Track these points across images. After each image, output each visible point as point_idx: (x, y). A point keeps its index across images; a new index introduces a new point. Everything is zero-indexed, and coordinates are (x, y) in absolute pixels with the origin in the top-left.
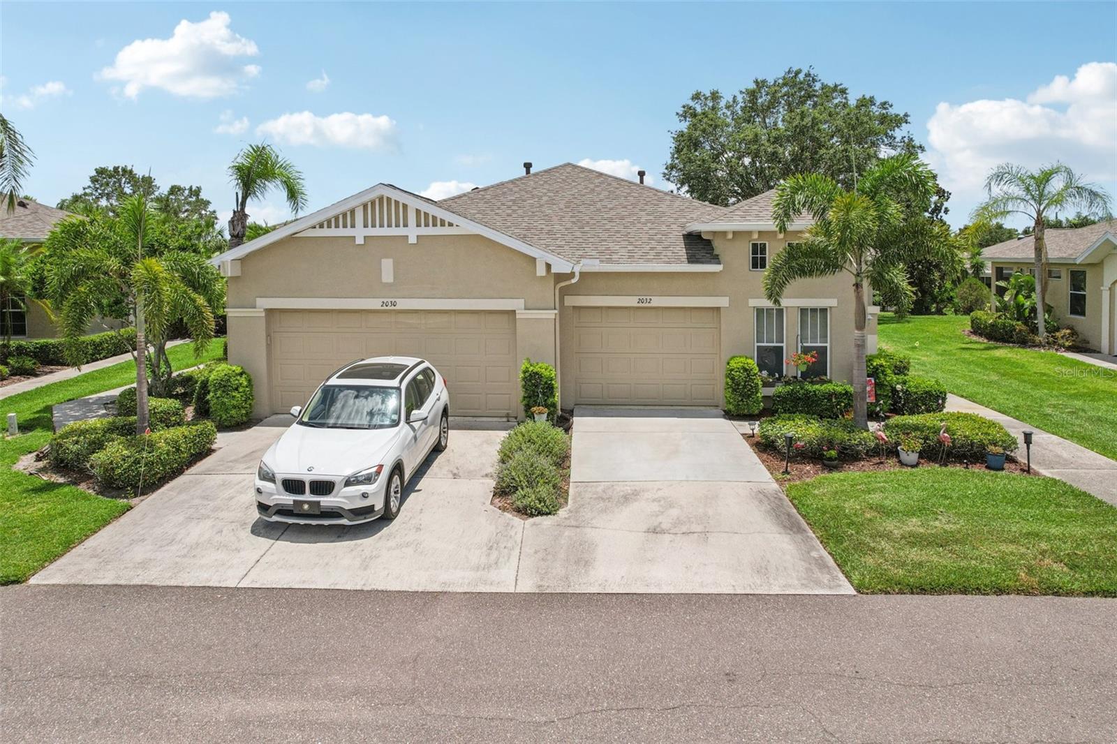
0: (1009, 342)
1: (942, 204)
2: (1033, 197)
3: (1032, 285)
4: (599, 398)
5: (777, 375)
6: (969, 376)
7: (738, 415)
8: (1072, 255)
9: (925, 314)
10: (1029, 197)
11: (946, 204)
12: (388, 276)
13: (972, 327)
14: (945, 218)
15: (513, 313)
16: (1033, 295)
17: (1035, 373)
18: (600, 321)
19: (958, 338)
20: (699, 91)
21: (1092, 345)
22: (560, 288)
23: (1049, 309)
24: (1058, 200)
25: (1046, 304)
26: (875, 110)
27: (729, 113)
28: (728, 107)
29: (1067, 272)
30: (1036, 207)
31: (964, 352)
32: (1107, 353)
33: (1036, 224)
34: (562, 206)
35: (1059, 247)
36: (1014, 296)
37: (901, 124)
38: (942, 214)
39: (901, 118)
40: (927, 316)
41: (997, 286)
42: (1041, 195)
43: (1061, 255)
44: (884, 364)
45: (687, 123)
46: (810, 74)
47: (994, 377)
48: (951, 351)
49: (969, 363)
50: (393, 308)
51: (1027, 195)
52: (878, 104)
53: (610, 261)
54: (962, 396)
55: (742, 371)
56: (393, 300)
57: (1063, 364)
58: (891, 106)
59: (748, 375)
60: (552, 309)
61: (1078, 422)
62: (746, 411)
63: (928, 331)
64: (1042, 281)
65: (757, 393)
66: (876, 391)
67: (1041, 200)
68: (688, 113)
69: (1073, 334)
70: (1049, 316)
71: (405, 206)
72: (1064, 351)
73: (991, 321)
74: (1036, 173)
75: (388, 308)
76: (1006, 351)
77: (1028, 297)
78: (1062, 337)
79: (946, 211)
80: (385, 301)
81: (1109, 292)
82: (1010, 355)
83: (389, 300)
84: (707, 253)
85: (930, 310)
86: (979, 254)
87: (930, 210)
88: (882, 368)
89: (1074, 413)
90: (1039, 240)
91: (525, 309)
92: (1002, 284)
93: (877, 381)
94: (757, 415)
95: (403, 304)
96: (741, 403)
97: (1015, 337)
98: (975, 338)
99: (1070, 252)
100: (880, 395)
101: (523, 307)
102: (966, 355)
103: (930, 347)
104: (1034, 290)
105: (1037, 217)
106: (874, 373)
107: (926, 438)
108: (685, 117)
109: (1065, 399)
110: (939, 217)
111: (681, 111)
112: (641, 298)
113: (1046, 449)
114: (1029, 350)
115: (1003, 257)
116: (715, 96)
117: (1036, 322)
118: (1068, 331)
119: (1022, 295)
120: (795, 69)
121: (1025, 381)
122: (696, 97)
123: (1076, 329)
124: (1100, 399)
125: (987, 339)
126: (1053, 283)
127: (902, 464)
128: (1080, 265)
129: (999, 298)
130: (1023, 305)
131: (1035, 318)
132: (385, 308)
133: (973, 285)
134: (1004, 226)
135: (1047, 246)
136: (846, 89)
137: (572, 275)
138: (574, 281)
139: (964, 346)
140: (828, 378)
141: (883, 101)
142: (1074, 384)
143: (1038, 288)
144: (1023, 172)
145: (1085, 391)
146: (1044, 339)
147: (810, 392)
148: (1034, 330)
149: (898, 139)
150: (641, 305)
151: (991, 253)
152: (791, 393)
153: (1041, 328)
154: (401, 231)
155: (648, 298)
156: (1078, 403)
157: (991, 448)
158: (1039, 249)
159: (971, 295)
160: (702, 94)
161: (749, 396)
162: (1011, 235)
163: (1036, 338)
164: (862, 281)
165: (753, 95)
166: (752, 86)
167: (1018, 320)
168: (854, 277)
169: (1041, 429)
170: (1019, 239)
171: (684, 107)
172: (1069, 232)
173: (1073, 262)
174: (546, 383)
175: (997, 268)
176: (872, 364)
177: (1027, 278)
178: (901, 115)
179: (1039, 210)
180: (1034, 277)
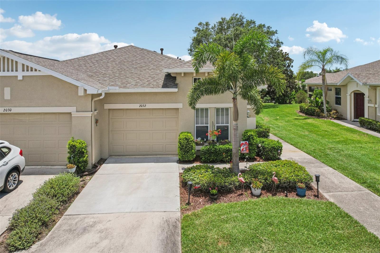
0: (313, 116)
1: (291, 64)
2: (321, 60)
3: (321, 93)
4: (122, 152)
5: (205, 140)
6: (296, 132)
7: (183, 161)
8: (335, 82)
9: (284, 104)
10: (320, 60)
11: (292, 64)
12: (7, 95)
13: (300, 110)
14: (292, 69)
15: (70, 113)
16: (322, 97)
17: (323, 130)
18: (123, 115)
19: (295, 114)
20: (201, 22)
21: (344, 117)
22: (94, 101)
23: (328, 103)
24: (330, 61)
25: (327, 101)
26: (265, 29)
27: (213, 31)
28: (212, 28)
29: (334, 89)
30: (322, 64)
31: (296, 120)
32: (349, 120)
33: (322, 70)
34: (117, 62)
35: (330, 79)
36: (315, 98)
37: (274, 34)
38: (291, 67)
39: (275, 32)
40: (285, 105)
41: (309, 94)
42: (324, 59)
43: (332, 82)
44: (253, 134)
45: (197, 34)
46: (241, 16)
47: (307, 133)
48: (291, 120)
49: (297, 126)
50: (9, 112)
51: (319, 59)
52: (266, 27)
53: (125, 87)
54: (292, 144)
55: (185, 140)
56: (10, 108)
57: (333, 126)
58: (271, 28)
59: (188, 142)
60: (90, 112)
61: (340, 158)
62: (187, 159)
63: (284, 111)
64: (325, 92)
65: (192, 150)
66: (249, 147)
67: (324, 61)
68: (197, 30)
69: (337, 112)
70: (328, 105)
71: (16, 62)
72: (334, 119)
73: (307, 108)
74: (322, 51)
75: (7, 112)
76: (312, 120)
77: (320, 98)
78: (333, 114)
79: (292, 66)
80: (6, 108)
81: (350, 96)
82: (313, 122)
83: (8, 108)
84: (172, 83)
85: (287, 102)
86: (304, 82)
87: (286, 66)
88: (252, 136)
89: (338, 152)
90: (324, 76)
91: (76, 112)
92: (311, 93)
93: (250, 142)
94: (192, 161)
95: (15, 110)
96: (184, 155)
97: (315, 114)
98: (301, 114)
99: (335, 81)
100: (251, 149)
101: (75, 111)
102: (296, 122)
103: (283, 118)
104: (322, 95)
105: (323, 68)
106: (248, 139)
107: (266, 179)
108: (196, 32)
109: (335, 144)
110: (290, 69)
111: (194, 29)
112: (141, 104)
113: (327, 178)
114: (321, 119)
115: (311, 83)
116: (207, 24)
117: (323, 108)
118: (335, 111)
119: (318, 97)
120: (236, 14)
121: (319, 135)
122: (200, 24)
123: (338, 111)
124: (349, 144)
125: (305, 114)
126: (329, 92)
127: (252, 195)
128: (339, 86)
129: (310, 99)
130: (318, 101)
131: (323, 106)
132: (5, 112)
133: (302, 93)
134: (313, 72)
135: (327, 79)
136: (255, 22)
137: (100, 95)
138: (101, 98)
139: (296, 118)
140: (229, 140)
141: (268, 26)
142: (338, 136)
143: (324, 95)
144: (317, 50)
145: (343, 139)
146: (326, 114)
147: (217, 149)
148: (322, 111)
149: (274, 40)
150: (141, 108)
151: (308, 82)
152: (208, 150)
153: (325, 110)
154: (14, 74)
155: (144, 104)
156: (340, 146)
157: (299, 184)
158: (324, 80)
159: (301, 96)
160: (202, 23)
161: (188, 152)
162: (315, 75)
163: (323, 114)
164: (236, 96)
165: (220, 23)
166: (221, 20)
167: (317, 107)
168: (233, 94)
169: (324, 163)
170: (318, 76)
171: (196, 28)
172: (334, 74)
173: (336, 85)
174: (79, 150)
175: (309, 87)
176: (247, 135)
177: (319, 91)
178: (275, 31)
179: (323, 65)
180: (322, 90)
